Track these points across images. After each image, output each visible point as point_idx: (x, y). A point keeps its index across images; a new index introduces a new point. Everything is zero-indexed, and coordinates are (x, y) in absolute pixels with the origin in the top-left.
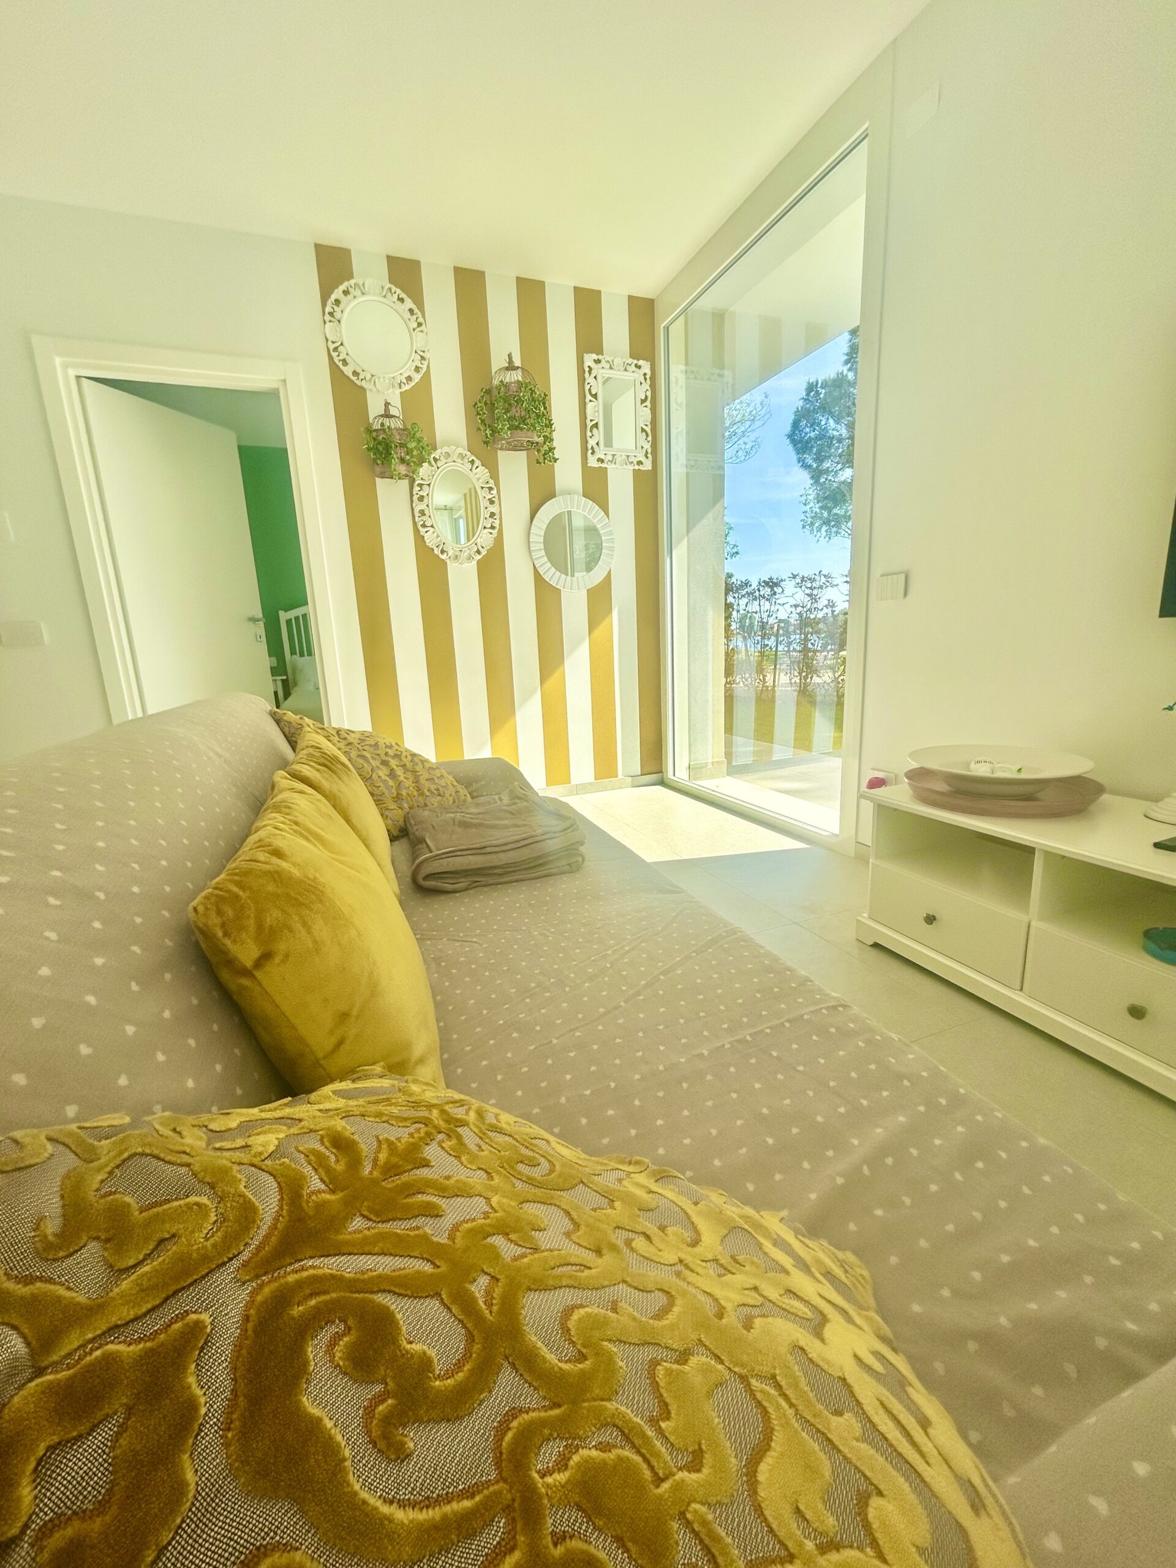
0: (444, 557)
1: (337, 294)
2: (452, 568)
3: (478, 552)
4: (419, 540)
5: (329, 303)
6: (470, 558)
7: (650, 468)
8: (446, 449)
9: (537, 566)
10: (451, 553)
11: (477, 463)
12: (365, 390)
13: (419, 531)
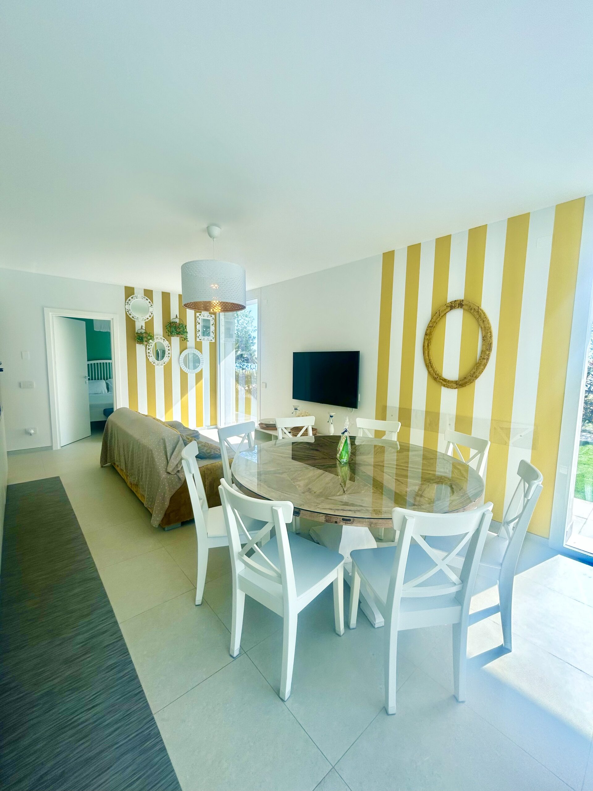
0: (154, 364)
1: (130, 298)
2: (156, 367)
3: (164, 363)
4: (147, 360)
5: (127, 300)
6: (162, 365)
7: (214, 342)
8: (157, 336)
9: (181, 367)
10: (156, 363)
11: (165, 340)
12: (135, 321)
13: (147, 357)
